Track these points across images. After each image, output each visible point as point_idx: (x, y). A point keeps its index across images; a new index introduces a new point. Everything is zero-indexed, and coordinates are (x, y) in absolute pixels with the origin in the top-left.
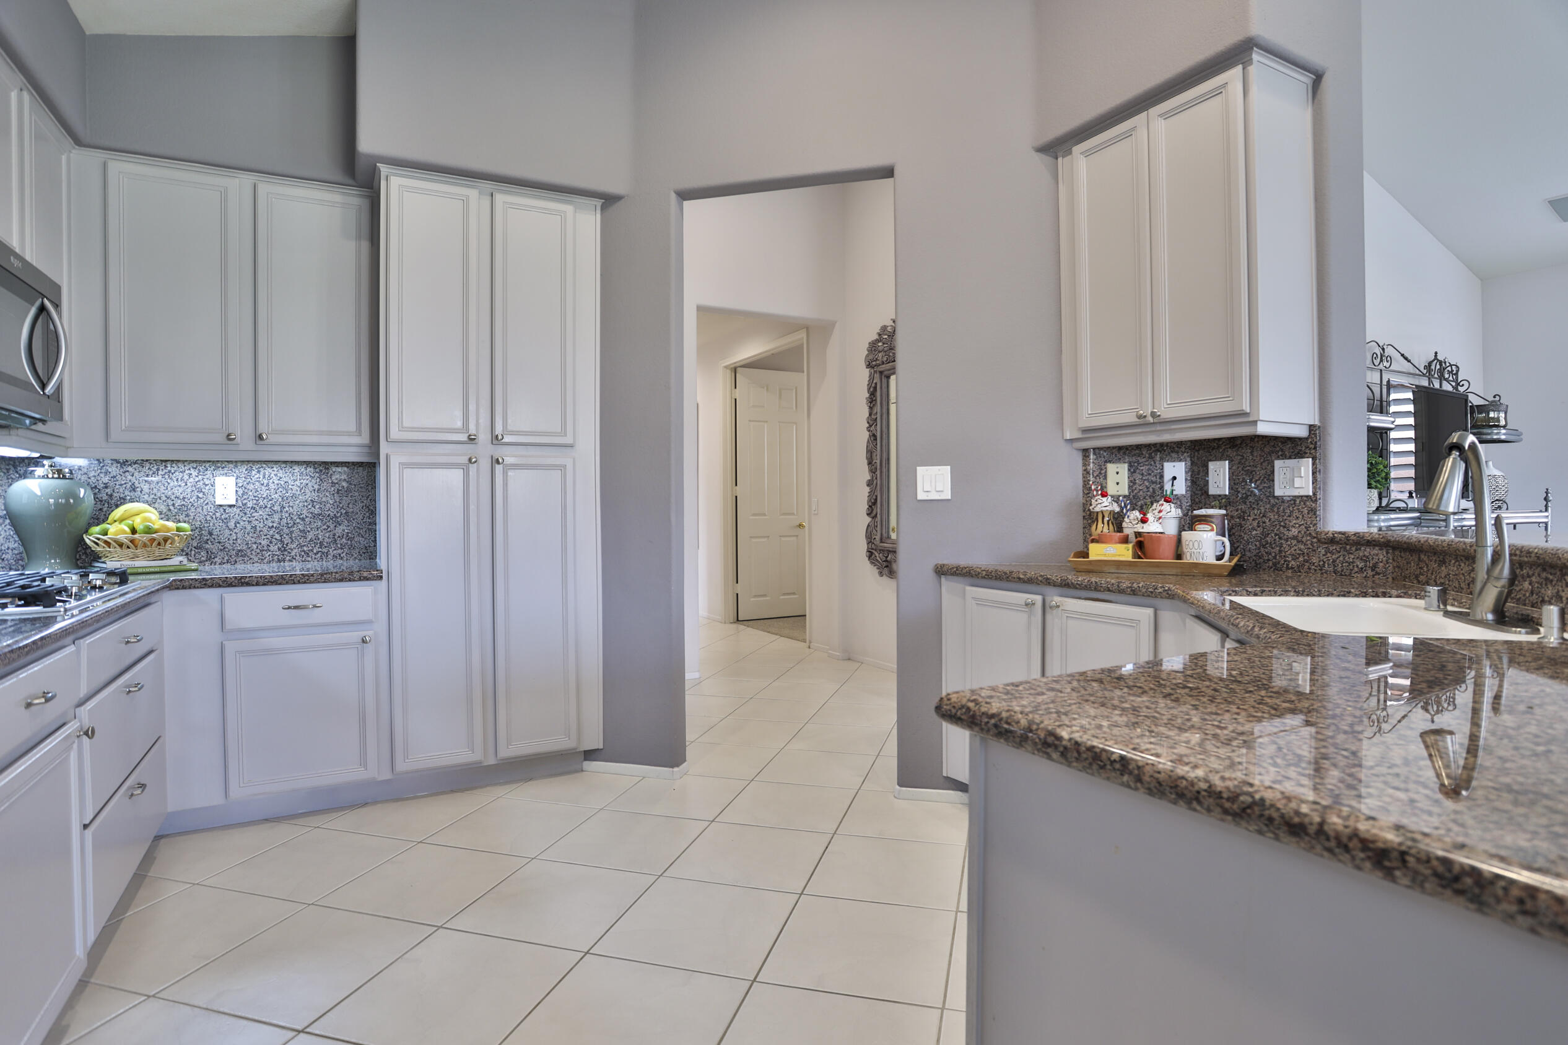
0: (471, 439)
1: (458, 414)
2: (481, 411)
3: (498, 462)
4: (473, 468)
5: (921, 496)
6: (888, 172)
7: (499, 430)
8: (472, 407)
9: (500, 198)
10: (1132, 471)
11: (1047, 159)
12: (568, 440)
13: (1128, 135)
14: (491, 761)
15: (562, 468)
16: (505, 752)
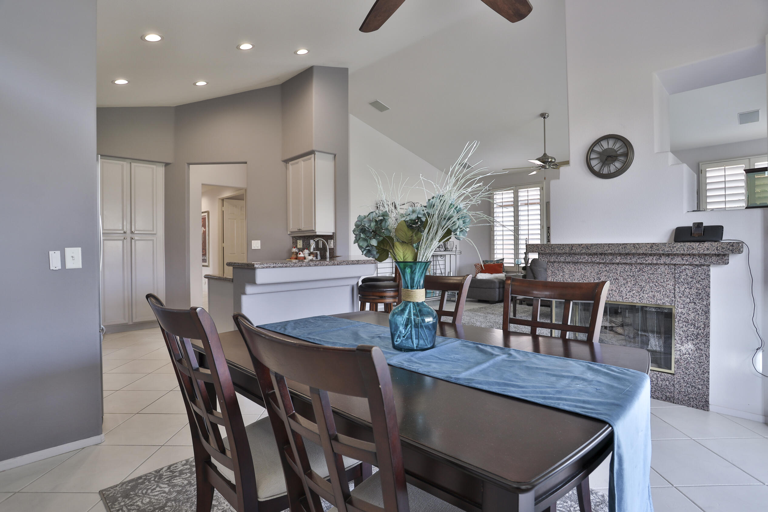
0: (125, 233)
1: (121, 225)
2: (128, 224)
3: (133, 239)
4: (125, 241)
5: (253, 248)
6: (246, 163)
7: (133, 230)
8: (125, 223)
9: (133, 164)
10: (303, 242)
11: (285, 163)
12: (155, 232)
13: (297, 163)
14: (131, 323)
15: (153, 240)
16: (135, 320)
